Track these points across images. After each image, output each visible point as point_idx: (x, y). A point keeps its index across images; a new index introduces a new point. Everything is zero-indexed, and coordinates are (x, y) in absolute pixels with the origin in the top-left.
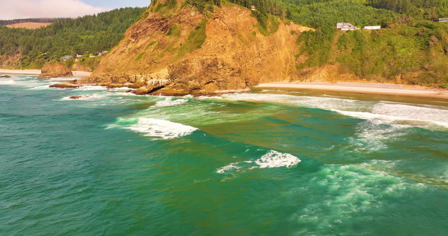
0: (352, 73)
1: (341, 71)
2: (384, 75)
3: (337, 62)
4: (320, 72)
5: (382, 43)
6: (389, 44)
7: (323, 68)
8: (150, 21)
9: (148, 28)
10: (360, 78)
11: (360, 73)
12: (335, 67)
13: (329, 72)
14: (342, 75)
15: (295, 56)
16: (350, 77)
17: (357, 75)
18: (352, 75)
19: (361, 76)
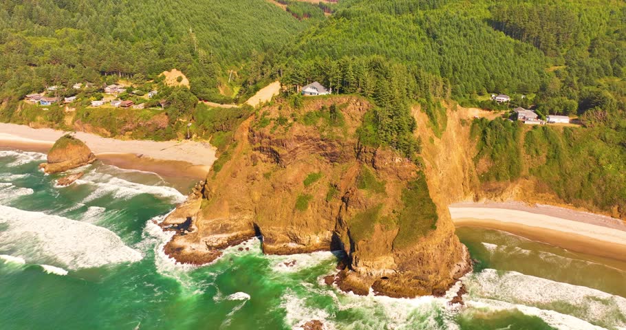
0: (553, 194)
1: (538, 189)
2: (596, 203)
3: (532, 176)
4: (512, 188)
5: (581, 152)
6: (591, 153)
7: (517, 183)
8: (299, 139)
9: (297, 148)
10: (565, 201)
11: (563, 195)
12: (531, 182)
13: (523, 189)
14: (540, 195)
15: (473, 160)
16: (551, 198)
17: (560, 197)
18: (553, 196)
19: (566, 199)
